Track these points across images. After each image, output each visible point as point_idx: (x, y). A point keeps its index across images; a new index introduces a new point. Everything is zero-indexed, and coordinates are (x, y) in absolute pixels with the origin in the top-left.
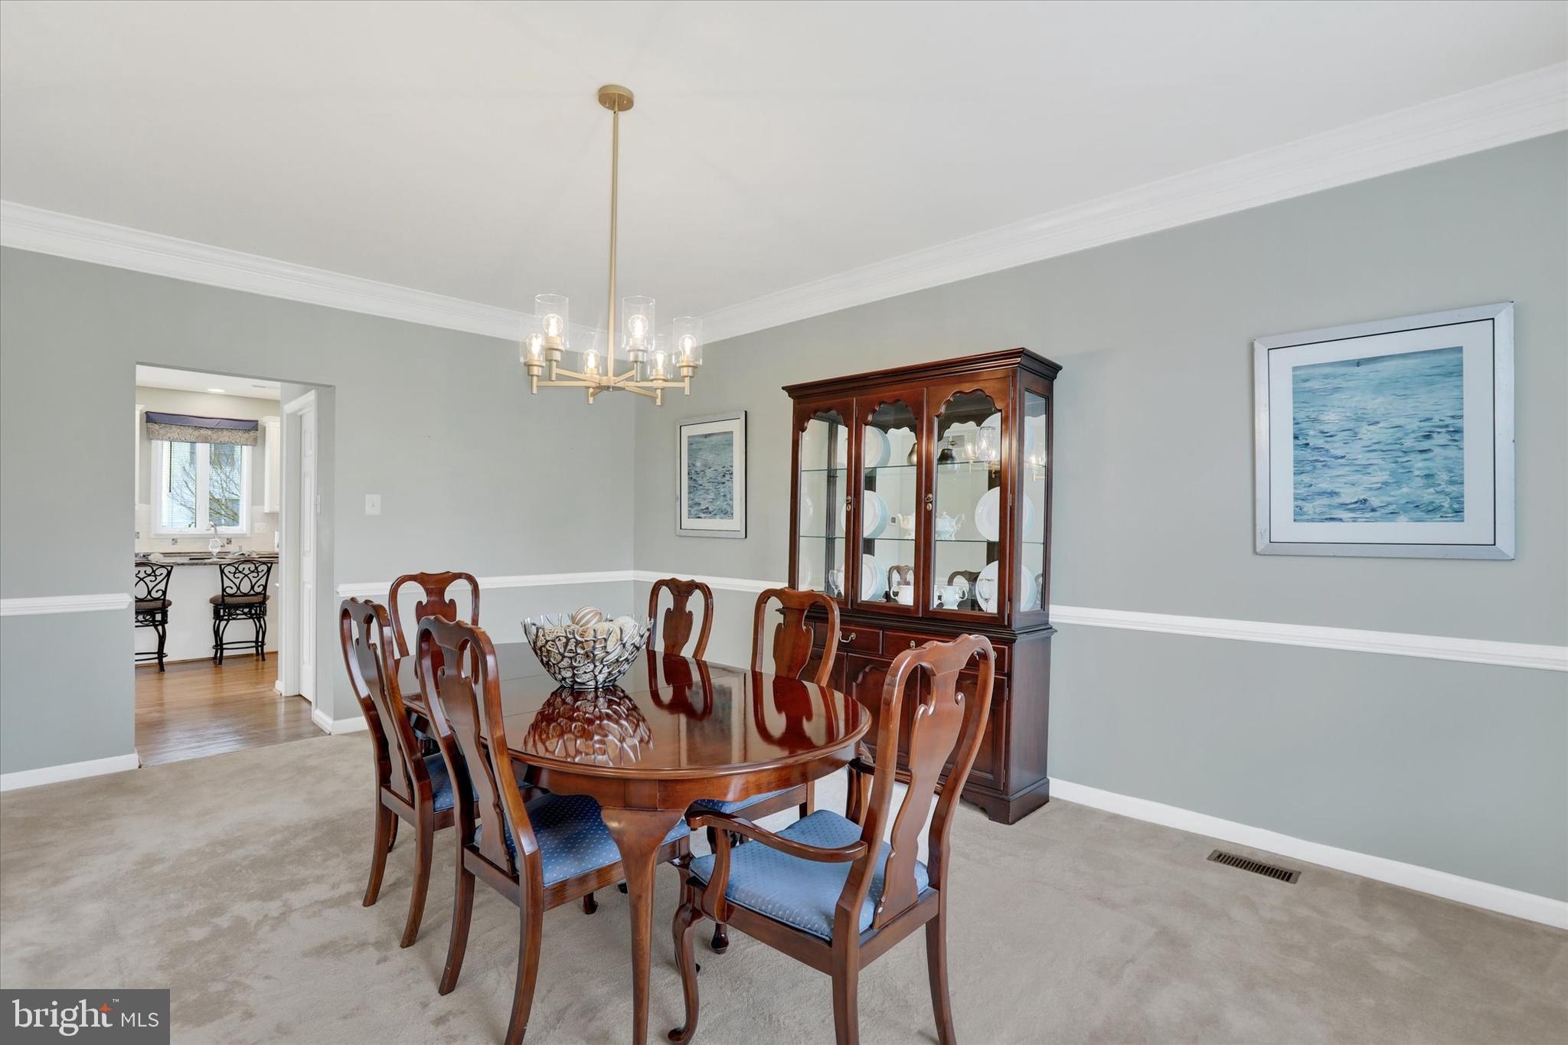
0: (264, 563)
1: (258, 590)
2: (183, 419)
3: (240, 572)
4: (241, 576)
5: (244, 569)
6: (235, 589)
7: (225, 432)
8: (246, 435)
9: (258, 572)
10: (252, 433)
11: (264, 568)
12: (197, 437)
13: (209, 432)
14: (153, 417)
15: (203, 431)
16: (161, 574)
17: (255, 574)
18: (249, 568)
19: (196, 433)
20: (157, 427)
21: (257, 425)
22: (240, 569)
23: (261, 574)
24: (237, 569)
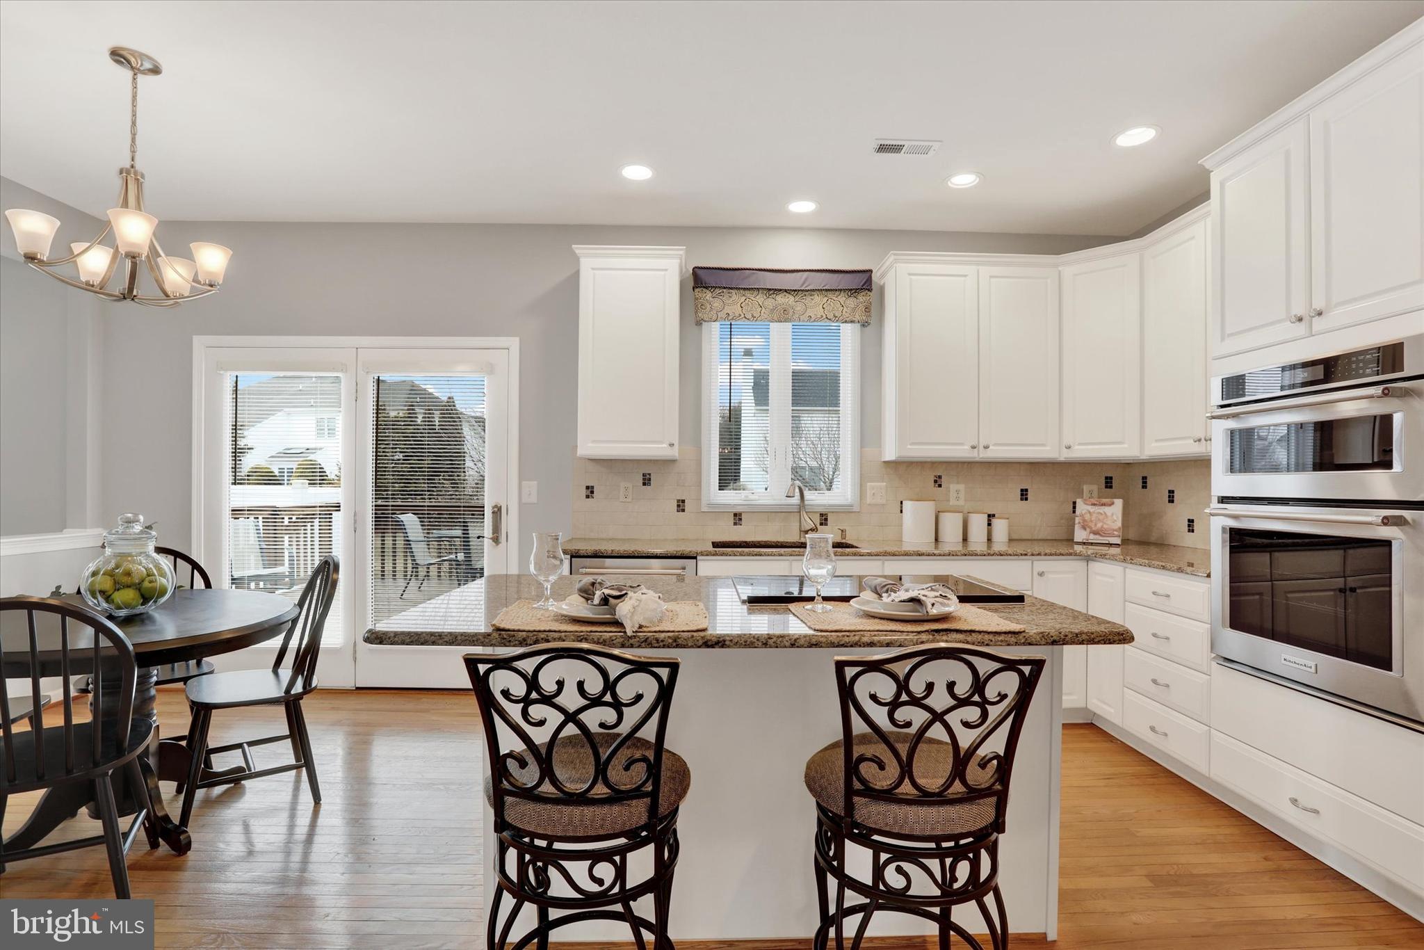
0: (1010, 665)
1: (978, 776)
2: (748, 277)
3: (915, 702)
4: (917, 716)
5: (930, 687)
6: (893, 770)
7: (817, 298)
8: (851, 302)
9: (983, 704)
10: (862, 298)
11: (1008, 683)
12: (772, 310)
13: (790, 299)
14: (705, 277)
15: (781, 299)
16: (639, 697)
17: (972, 713)
18: (951, 686)
19: (770, 303)
20: (708, 295)
21: (869, 280)
22: (917, 686)
23: (994, 712)
24: (903, 685)
